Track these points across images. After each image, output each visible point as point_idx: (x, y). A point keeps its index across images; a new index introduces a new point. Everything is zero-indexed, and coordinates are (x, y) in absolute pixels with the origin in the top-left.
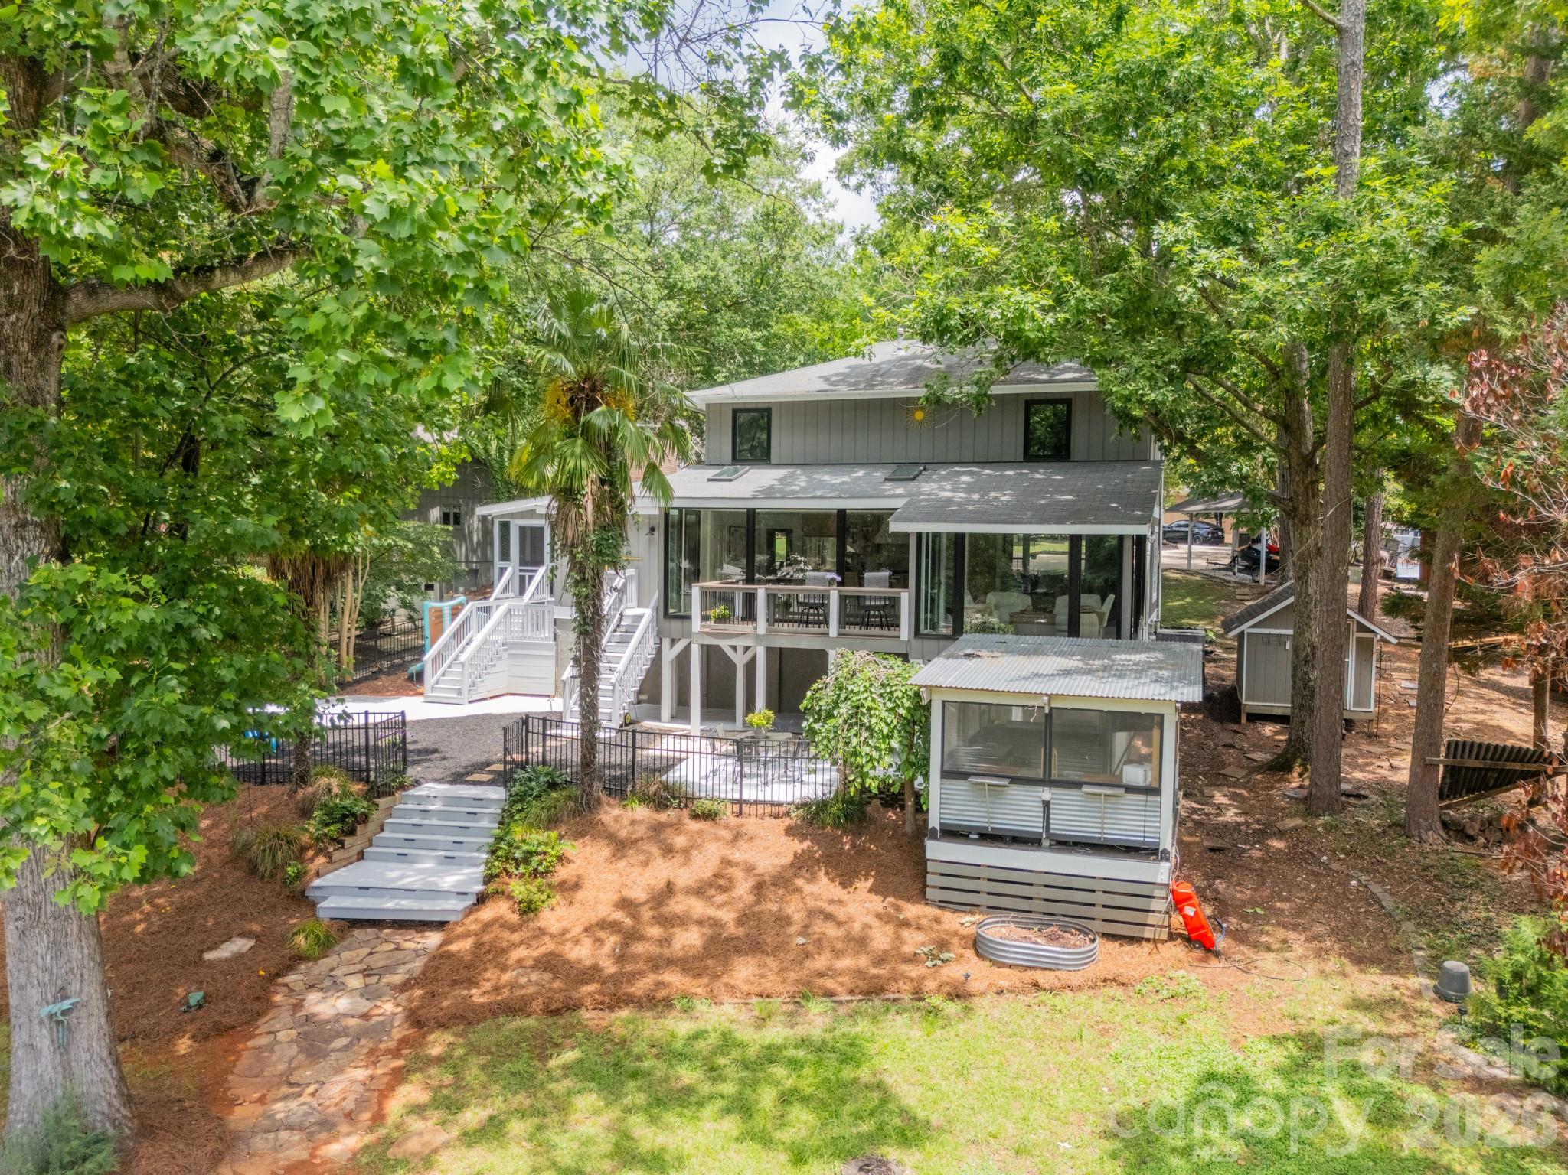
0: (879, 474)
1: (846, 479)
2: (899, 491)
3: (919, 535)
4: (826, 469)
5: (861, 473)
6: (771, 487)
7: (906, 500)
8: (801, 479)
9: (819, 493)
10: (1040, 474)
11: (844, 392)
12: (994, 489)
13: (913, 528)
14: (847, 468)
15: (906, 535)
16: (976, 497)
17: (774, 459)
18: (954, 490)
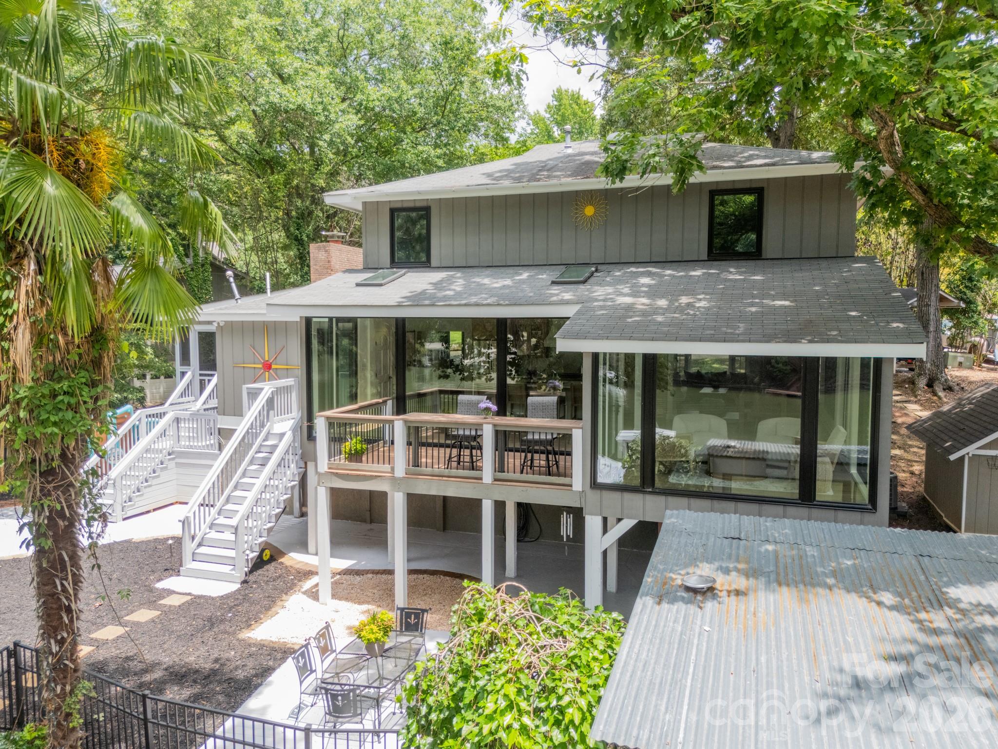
0: (545, 276)
1: (508, 282)
2: (567, 296)
3: (595, 356)
4: (488, 271)
5: (525, 275)
6: (423, 292)
7: (576, 308)
8: (458, 282)
9: (474, 300)
10: (734, 273)
11: (507, 188)
12: (685, 292)
13: (587, 347)
14: (510, 271)
15: (580, 355)
16: (663, 303)
17: (434, 262)
18: (635, 294)
